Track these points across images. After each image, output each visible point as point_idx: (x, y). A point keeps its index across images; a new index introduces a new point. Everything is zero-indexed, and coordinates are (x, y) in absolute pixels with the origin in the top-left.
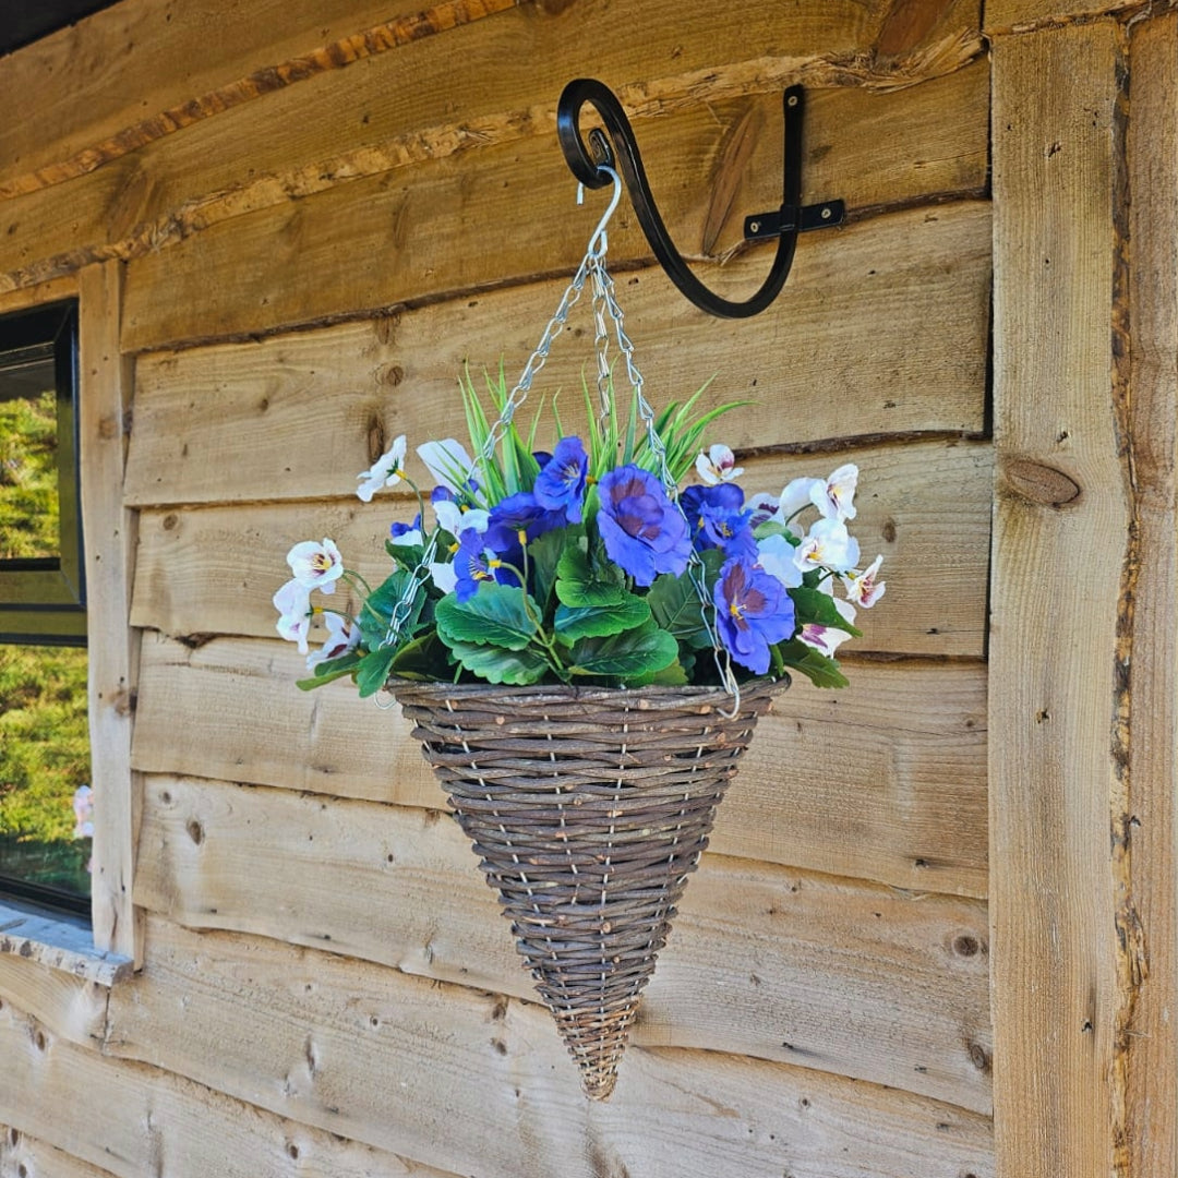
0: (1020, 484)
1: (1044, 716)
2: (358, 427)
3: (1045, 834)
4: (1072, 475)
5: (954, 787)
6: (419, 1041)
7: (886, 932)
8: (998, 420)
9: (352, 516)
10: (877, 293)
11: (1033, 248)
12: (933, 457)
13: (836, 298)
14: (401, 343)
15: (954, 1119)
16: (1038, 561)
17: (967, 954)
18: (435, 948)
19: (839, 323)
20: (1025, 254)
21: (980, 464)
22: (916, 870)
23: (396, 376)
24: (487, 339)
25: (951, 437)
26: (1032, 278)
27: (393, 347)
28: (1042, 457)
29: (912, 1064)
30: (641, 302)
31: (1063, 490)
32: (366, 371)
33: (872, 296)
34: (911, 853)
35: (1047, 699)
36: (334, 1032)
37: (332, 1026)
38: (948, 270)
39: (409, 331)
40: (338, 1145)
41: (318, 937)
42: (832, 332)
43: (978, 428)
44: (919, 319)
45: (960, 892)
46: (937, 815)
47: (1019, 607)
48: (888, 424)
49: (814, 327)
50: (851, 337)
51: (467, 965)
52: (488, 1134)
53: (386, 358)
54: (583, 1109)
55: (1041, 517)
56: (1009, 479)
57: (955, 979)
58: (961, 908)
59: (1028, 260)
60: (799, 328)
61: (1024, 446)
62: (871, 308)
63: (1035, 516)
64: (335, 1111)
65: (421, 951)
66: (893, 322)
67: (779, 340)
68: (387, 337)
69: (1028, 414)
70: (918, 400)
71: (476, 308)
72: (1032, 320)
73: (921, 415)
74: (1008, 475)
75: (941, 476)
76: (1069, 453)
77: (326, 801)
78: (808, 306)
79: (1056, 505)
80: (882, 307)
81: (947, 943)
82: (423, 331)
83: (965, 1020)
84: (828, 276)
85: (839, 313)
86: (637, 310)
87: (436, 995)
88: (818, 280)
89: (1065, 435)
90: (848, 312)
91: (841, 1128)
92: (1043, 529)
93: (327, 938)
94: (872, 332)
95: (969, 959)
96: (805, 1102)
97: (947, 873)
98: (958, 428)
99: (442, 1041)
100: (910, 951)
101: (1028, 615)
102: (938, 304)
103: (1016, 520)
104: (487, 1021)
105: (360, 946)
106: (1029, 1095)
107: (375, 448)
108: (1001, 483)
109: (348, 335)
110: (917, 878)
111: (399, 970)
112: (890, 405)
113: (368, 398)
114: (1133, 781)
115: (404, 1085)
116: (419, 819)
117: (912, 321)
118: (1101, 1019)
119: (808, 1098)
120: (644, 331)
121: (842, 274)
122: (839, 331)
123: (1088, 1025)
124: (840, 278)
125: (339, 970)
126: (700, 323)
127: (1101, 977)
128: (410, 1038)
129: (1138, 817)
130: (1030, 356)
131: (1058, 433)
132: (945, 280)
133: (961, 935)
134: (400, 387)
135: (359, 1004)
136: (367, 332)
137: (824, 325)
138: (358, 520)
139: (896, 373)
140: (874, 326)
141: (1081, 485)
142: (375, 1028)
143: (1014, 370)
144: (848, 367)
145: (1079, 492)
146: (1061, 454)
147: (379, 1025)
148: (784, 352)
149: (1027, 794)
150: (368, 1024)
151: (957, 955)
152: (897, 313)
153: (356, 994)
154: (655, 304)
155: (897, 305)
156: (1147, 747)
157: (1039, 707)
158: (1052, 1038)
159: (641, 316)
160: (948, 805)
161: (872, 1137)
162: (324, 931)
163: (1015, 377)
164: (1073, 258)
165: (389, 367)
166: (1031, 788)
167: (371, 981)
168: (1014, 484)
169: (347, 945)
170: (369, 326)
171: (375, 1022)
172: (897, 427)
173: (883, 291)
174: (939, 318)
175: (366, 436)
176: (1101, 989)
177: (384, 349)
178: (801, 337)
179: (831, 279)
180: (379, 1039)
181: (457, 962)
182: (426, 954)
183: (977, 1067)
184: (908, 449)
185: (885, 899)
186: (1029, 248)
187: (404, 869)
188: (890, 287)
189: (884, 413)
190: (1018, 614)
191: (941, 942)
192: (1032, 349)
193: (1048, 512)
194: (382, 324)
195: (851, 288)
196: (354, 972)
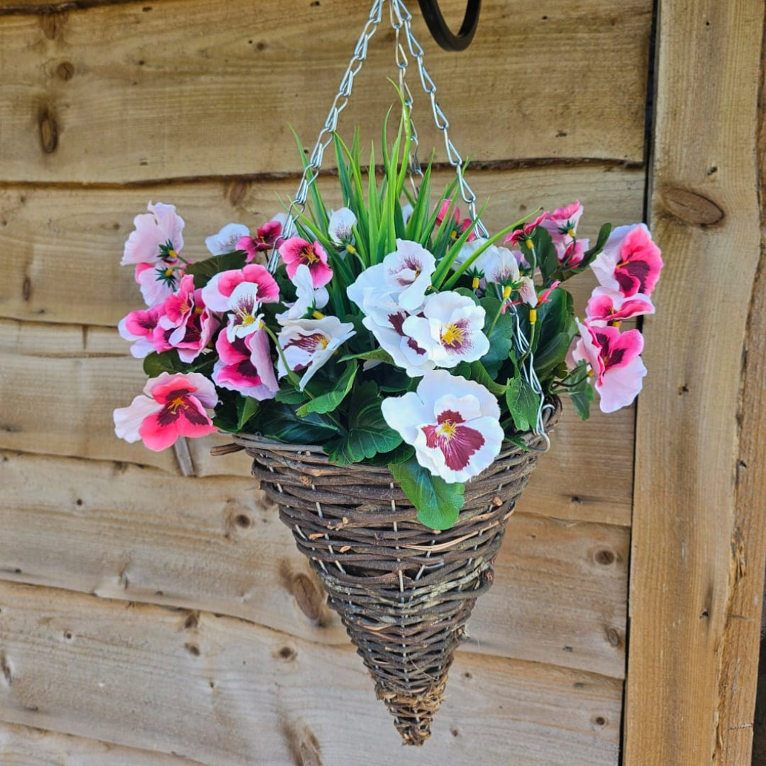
0: (674, 207)
1: (685, 389)
2: (27, 117)
3: (680, 477)
4: (719, 202)
5: (602, 441)
6: (115, 649)
7: (540, 549)
8: (658, 154)
9: (23, 200)
10: (549, 36)
11: (696, 11)
12: (593, 179)
13: (511, 38)
14: (70, 40)
15: (588, 679)
16: (685, 269)
17: (606, 563)
18: (129, 576)
19: (514, 59)
20: (689, 15)
21: (632, 187)
22: (573, 505)
23: (66, 71)
24: (165, 44)
25: (609, 164)
26: (694, 36)
27: (62, 43)
28: (695, 186)
29: (562, 646)
30: (324, 24)
31: (710, 214)
32: (33, 64)
33: (544, 39)
34: (568, 492)
35: (688, 377)
36: (28, 646)
37: (25, 641)
38: (613, 22)
39: (78, 29)
40: (36, 735)
41: (9, 571)
42: (507, 67)
43: (639, 159)
44: (586, 63)
45: (608, 521)
46: (588, 463)
47: (668, 305)
48: (560, 151)
49: (492, 61)
50: (525, 73)
51: (162, 588)
52: (186, 718)
53: (53, 53)
54: (274, 693)
55: (691, 234)
56: (666, 202)
57: (595, 582)
58: (602, 530)
59: (691, 21)
60: (478, 61)
61: (680, 176)
62: (544, 49)
63: (686, 233)
64: (35, 710)
65: (116, 579)
66: (565, 63)
67: (458, 70)
68: (53, 32)
69: (685, 150)
70: (586, 131)
71: (150, 13)
72: (692, 72)
73: (589, 145)
74: (665, 199)
75: (599, 195)
76: (716, 184)
77: (8, 455)
78: (485, 42)
79: (704, 226)
80: (554, 49)
81: (590, 555)
82: (94, 31)
83: (603, 612)
84: (504, 17)
85: (514, 50)
86: (319, 30)
87: (129, 613)
88: (495, 20)
89: (714, 170)
90: (522, 50)
91: (497, 692)
92: (691, 244)
93: (18, 571)
94: (545, 70)
95: (607, 567)
96: (467, 675)
97: (598, 507)
98: (622, 158)
99: (137, 648)
100: (559, 563)
101: (676, 311)
102: (604, 51)
103: (669, 237)
104: (180, 630)
105: (54, 576)
106: (657, 665)
107: (48, 139)
108: (659, 206)
109: (10, 28)
110: (573, 511)
111: (93, 595)
112: (563, 134)
113: (37, 90)
114: (743, 436)
115: (101, 685)
116: (107, 471)
117: (581, 63)
118: (715, 609)
119: (470, 672)
120: (327, 51)
121: (517, 18)
122: (514, 67)
123: (706, 614)
124: (514, 20)
125: (28, 595)
126: (382, 48)
127: (717, 579)
128: (105, 648)
129: (745, 461)
130: (689, 103)
131: (709, 168)
132: (610, 30)
133: (601, 549)
134: (72, 81)
135: (51, 623)
136: (32, 26)
137: (501, 60)
138: (30, 204)
139: (567, 107)
140: (547, 64)
141: (725, 210)
142: (68, 641)
143: (673, 113)
144: (524, 99)
145: (723, 216)
146: (711, 185)
147: (73, 638)
148: (463, 81)
149: (668, 448)
150: (61, 638)
151: (597, 563)
152: (567, 56)
153: (48, 615)
154: (336, 27)
155: (567, 48)
156: (755, 411)
157: (681, 383)
158: (677, 624)
159: (323, 37)
160: (598, 455)
161: (522, 697)
162: (14, 565)
163: (675, 119)
164: (731, 23)
165: (59, 62)
166: (670, 444)
167: (62, 604)
168: (669, 206)
169: (38, 577)
170: (34, 20)
171: (69, 636)
172: (568, 154)
173: (555, 35)
174: (604, 63)
175: (37, 127)
176: (717, 588)
177: (51, 44)
178: (480, 69)
179: (506, 20)
180: (75, 649)
181: (154, 587)
182: (120, 582)
183: (613, 645)
184: (569, 171)
185: (539, 525)
186: (692, 11)
187: (95, 511)
188: (560, 32)
189: (557, 141)
190: (667, 310)
191: (585, 555)
192: (690, 97)
193: (696, 231)
194: (46, 20)
195: (525, 30)
196: (45, 598)
